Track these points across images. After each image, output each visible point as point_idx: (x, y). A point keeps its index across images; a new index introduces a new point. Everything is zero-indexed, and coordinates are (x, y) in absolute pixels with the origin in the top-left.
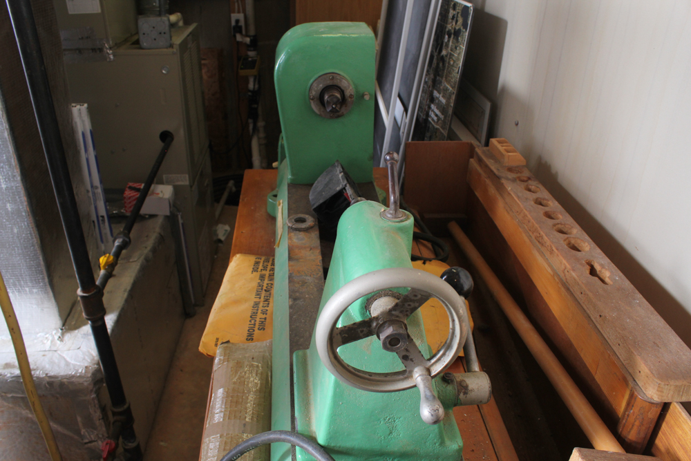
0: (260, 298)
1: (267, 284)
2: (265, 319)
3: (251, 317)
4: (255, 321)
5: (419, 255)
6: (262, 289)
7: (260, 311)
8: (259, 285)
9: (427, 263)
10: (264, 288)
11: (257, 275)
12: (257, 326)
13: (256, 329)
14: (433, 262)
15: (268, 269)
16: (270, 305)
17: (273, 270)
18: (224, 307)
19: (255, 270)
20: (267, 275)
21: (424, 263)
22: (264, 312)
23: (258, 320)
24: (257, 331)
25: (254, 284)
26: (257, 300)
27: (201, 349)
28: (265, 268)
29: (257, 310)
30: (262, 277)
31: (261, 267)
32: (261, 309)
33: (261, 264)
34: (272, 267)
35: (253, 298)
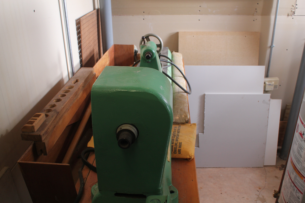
10: (175, 137)
11: (180, 141)
28: (176, 144)
30: (177, 140)
31: (178, 144)
32: (177, 131)
33: (178, 146)
34: (173, 145)
35: (180, 134)
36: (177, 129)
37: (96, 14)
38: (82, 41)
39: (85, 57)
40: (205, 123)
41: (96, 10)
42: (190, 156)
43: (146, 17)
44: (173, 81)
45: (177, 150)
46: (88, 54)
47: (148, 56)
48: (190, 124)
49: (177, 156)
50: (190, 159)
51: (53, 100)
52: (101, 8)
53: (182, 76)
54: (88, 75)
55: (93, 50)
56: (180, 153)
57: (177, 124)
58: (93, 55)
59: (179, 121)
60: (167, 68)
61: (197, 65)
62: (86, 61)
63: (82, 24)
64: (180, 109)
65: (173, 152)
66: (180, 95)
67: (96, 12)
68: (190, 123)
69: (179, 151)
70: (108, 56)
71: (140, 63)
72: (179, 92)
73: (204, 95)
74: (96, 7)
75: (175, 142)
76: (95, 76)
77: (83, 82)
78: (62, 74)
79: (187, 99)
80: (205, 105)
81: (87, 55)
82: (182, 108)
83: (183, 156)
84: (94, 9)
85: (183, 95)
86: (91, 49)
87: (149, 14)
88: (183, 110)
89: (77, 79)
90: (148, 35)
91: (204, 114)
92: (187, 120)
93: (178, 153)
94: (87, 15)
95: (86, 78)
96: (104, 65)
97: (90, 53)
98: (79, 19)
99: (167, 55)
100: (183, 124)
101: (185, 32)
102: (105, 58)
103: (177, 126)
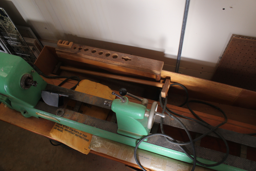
0: (74, 133)
1: (70, 129)
2: (83, 134)
3: (81, 138)
4: (83, 137)
5: (75, 85)
6: (71, 132)
8: (69, 132)
9: (79, 84)
12: (85, 137)
13: (85, 138)
14: (80, 83)
16: (79, 131)
17: (64, 126)
18: (73, 144)
19: (62, 131)
20: (66, 128)
21: (79, 85)
22: (81, 134)
23: (83, 136)
24: (87, 138)
25: (68, 133)
26: (75, 134)
27: (87, 154)
28: (62, 128)
29: (79, 135)
33: (59, 128)
89: (132, 60)
93: (55, 127)
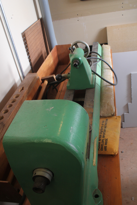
1: (102, 134)
3: (107, 123)
7: (104, 125)
10: (103, 132)
11: (106, 138)
15: (101, 140)
16: (101, 127)
17: (99, 140)
19: (106, 140)
20: (102, 137)
25: (106, 133)
28: (103, 141)
30: (104, 137)
31: (104, 141)
32: (104, 126)
33: (104, 143)
34: (100, 142)
35: (107, 129)
36: (104, 124)
37: (40, 23)
38: (29, 49)
39: (34, 60)
40: (132, 95)
41: (39, 20)
42: (114, 153)
43: (80, 18)
44: (102, 78)
45: (104, 147)
46: (36, 56)
47: (75, 64)
48: (115, 117)
49: (103, 152)
50: (114, 155)
51: (2, 112)
52: (43, 17)
53: (110, 68)
54: (32, 81)
55: (41, 52)
56: (106, 150)
57: (105, 117)
58: (42, 55)
59: (106, 115)
60: (96, 64)
61: (123, 51)
62: (35, 63)
63: (26, 36)
64: (107, 104)
65: (100, 149)
66: (107, 88)
67: (40, 21)
68: (115, 115)
69: (105, 148)
70: (51, 56)
71: (70, 65)
72: (106, 86)
73: (131, 74)
74: (40, 16)
75: (102, 138)
76: (38, 79)
77: (27, 89)
78: (14, 80)
79: (113, 91)
80: (132, 82)
81: (35, 58)
82: (108, 102)
83: (108, 152)
84: (38, 18)
85: (110, 88)
86: (39, 51)
87: (82, 16)
88: (110, 104)
89: (23, 86)
90: (76, 43)
91: (131, 89)
92: (112, 114)
93: (105, 150)
94: (32, 26)
95: (30, 85)
96: (49, 65)
97: (39, 55)
98: (24, 32)
99: (97, 50)
100: (110, 117)
101: (112, 26)
102: (48, 60)
103: (105, 120)
